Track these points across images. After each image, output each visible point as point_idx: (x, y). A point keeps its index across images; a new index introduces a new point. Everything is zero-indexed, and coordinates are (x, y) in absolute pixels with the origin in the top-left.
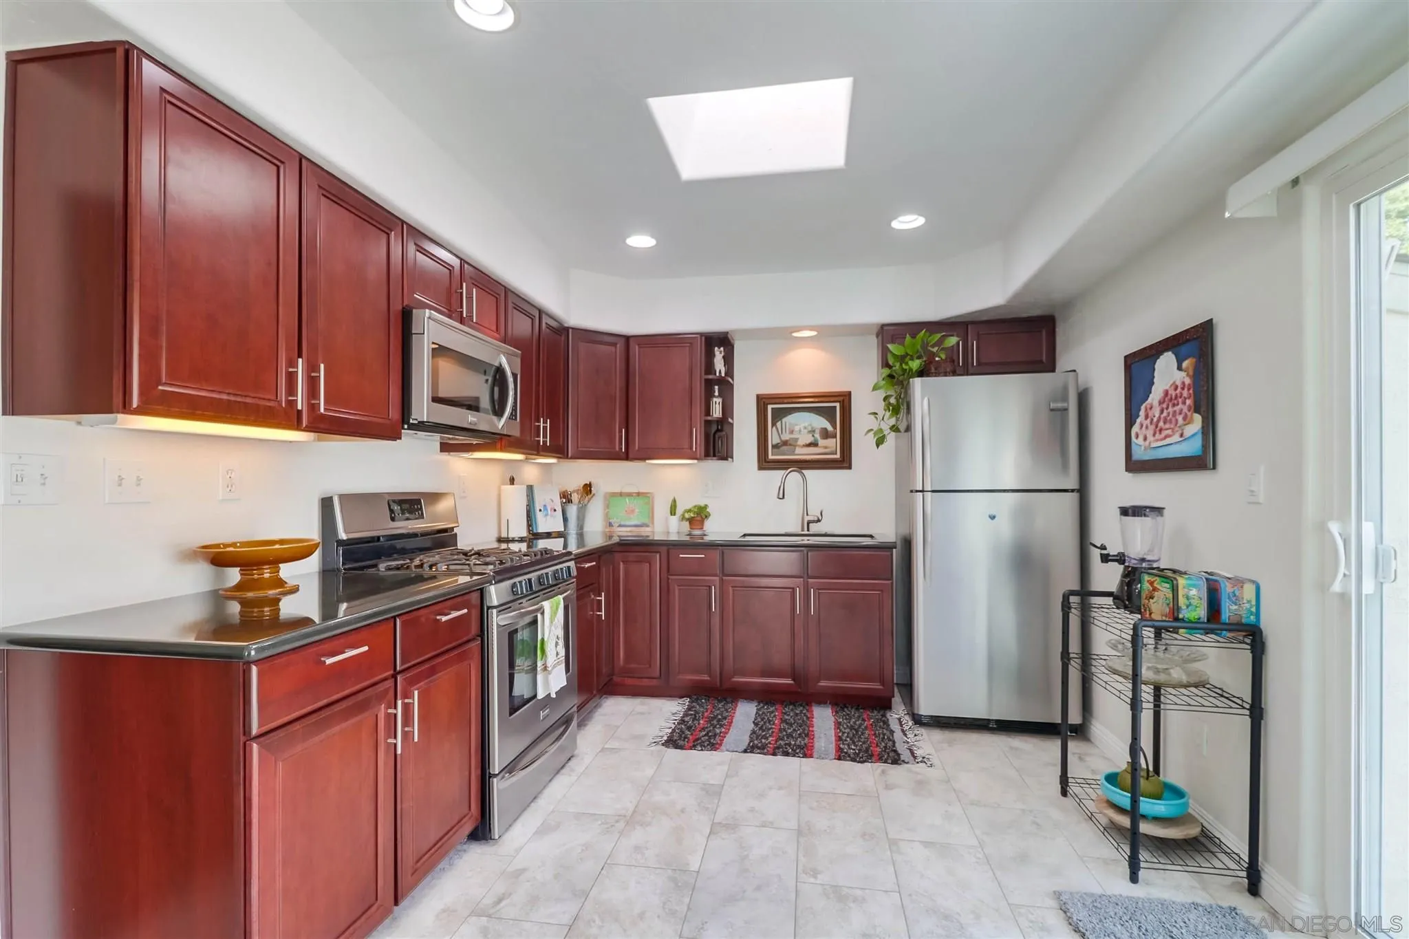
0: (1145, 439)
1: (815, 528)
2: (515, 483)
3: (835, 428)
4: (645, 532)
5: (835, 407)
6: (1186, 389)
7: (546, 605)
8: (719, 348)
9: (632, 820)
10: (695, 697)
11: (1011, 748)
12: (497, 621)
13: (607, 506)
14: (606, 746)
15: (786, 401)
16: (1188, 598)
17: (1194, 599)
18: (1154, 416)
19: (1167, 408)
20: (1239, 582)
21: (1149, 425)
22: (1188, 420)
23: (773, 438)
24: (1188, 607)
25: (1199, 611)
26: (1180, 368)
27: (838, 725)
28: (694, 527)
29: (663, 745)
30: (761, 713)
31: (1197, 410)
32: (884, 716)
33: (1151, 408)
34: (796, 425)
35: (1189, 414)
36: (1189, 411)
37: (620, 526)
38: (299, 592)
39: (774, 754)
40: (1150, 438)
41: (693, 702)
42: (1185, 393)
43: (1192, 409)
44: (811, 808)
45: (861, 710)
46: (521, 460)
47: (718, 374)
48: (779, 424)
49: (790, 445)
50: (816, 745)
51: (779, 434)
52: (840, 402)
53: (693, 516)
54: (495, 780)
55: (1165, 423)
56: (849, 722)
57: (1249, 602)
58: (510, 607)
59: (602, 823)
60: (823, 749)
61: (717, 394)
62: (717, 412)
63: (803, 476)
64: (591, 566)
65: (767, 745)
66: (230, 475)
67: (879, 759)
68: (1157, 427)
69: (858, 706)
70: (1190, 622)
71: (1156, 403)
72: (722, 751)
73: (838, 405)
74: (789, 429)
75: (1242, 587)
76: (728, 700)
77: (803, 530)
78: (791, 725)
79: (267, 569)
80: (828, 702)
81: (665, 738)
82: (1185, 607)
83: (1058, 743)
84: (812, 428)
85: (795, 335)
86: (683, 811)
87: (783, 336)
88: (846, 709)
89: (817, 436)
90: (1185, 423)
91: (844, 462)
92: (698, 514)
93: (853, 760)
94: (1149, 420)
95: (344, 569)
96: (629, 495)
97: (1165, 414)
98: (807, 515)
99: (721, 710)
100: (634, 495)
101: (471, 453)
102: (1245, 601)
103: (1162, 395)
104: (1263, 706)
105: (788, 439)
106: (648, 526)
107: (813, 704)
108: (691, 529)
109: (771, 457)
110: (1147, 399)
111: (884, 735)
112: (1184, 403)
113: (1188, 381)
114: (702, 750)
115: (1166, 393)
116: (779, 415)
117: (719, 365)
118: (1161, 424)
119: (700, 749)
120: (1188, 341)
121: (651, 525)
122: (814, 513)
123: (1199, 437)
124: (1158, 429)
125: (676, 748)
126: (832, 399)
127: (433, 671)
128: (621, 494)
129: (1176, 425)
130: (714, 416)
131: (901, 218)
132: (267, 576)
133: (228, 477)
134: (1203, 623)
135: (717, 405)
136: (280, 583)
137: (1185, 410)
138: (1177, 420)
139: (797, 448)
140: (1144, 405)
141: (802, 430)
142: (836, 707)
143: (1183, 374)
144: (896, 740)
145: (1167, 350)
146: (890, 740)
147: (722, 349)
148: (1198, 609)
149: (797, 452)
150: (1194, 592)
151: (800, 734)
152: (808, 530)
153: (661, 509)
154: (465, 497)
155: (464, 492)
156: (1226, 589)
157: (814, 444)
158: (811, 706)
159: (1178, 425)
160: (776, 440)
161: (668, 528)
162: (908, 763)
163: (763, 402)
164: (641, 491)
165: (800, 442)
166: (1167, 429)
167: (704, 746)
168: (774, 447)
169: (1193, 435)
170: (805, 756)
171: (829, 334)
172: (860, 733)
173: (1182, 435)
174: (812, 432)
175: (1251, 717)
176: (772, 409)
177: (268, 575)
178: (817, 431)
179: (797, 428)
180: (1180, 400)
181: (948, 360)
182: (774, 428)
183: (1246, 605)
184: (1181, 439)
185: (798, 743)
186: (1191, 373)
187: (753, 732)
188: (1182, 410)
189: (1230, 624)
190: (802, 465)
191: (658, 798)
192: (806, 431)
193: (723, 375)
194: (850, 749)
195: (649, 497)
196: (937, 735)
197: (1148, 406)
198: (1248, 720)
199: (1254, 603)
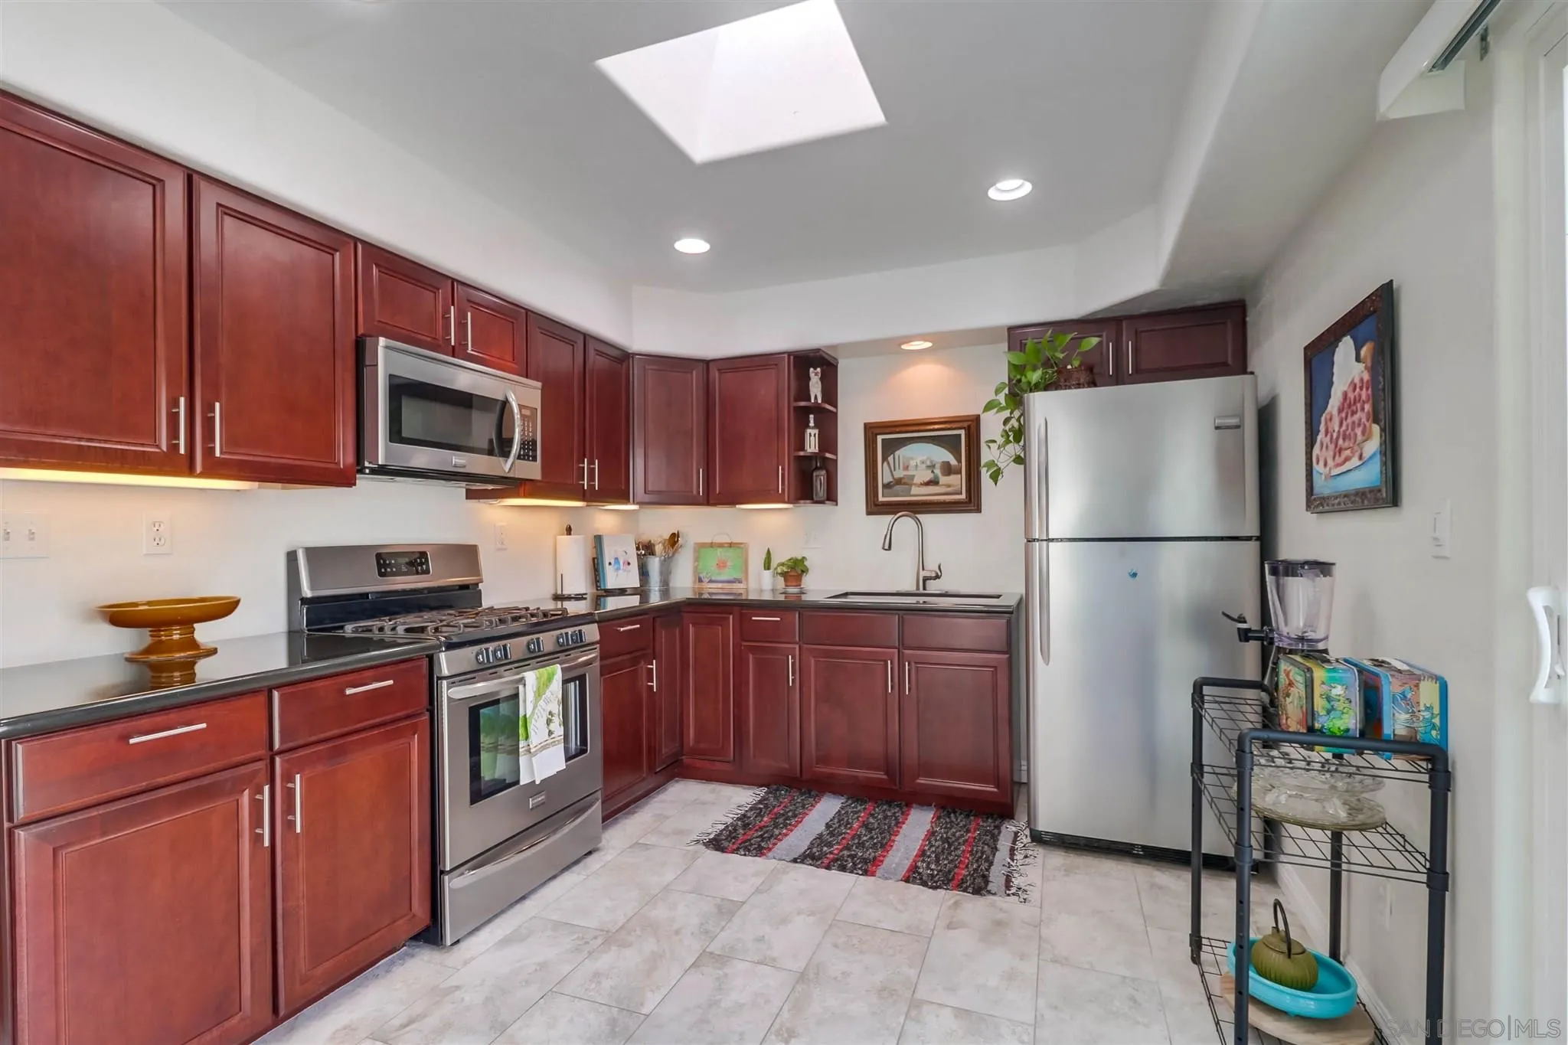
0: (1325, 464)
1: (933, 587)
2: (572, 532)
3: (959, 461)
4: (738, 587)
5: (960, 435)
6: (1364, 389)
7: (530, 676)
8: (815, 369)
9: (612, 938)
10: (775, 787)
11: (1153, 886)
12: (448, 693)
13: (697, 559)
14: (640, 842)
15: (897, 430)
16: (1329, 699)
17: (1339, 700)
18: (1334, 431)
19: (1346, 418)
20: (1413, 677)
21: (1329, 443)
22: (1366, 434)
23: (884, 475)
24: (1329, 712)
25: (1349, 720)
26: (1358, 359)
27: (931, 834)
28: (789, 584)
29: (704, 844)
30: (843, 812)
31: (1376, 421)
32: (998, 827)
33: (1331, 419)
34: (912, 459)
35: (1368, 424)
36: (1368, 421)
37: (711, 581)
38: (217, 655)
39: (828, 868)
40: (1330, 462)
41: (771, 793)
42: (1364, 394)
43: (1371, 419)
44: (836, 946)
45: (972, 818)
46: (581, 507)
47: (813, 401)
48: (890, 459)
49: (905, 484)
50: (887, 861)
51: (891, 471)
52: (964, 428)
53: (786, 570)
54: (446, 878)
55: (1344, 439)
56: (947, 833)
57: (1427, 709)
58: (474, 678)
59: (578, 938)
60: (894, 865)
61: (812, 424)
62: (812, 445)
63: (918, 522)
64: (634, 629)
65: (827, 854)
66: (157, 528)
67: (958, 886)
68: (1336, 447)
69: (971, 811)
70: (1333, 736)
71: (1335, 412)
72: (768, 858)
73: (962, 432)
74: (904, 463)
75: (1417, 686)
76: (813, 793)
77: (918, 588)
78: (870, 830)
79: (176, 630)
80: (934, 804)
81: (712, 836)
82: (1324, 713)
83: (1232, 884)
84: (931, 462)
85: (904, 347)
86: (677, 932)
87: (890, 349)
88: (952, 815)
89: (938, 471)
90: (1364, 438)
91: (972, 502)
92: (793, 568)
93: (924, 884)
94: (1329, 436)
95: (308, 630)
96: (721, 545)
97: (1344, 428)
98: (923, 569)
99: (798, 805)
100: (726, 545)
101: (499, 500)
102: (1422, 708)
103: (1341, 400)
104: (1448, 870)
105: (902, 476)
106: (740, 582)
107: (914, 805)
108: (786, 586)
109: (881, 499)
110: (1326, 409)
111: (983, 853)
112: (1363, 409)
113: (1366, 377)
114: (745, 855)
115: (1345, 394)
116: (891, 447)
117: (816, 389)
118: (1341, 441)
119: (743, 853)
120: (1366, 317)
121: (743, 580)
122: (932, 566)
123: (1378, 458)
124: (1337, 449)
125: (717, 850)
126: (954, 426)
127: (338, 753)
128: (712, 545)
129: (1355, 443)
130: (809, 450)
131: (1000, 185)
132: (176, 637)
133: (156, 529)
134: (1355, 738)
135: (812, 438)
136: (193, 644)
137: (1364, 420)
138: (1356, 435)
139: (913, 488)
140: (1324, 415)
141: (919, 464)
142: (941, 810)
143: (1361, 366)
144: (995, 863)
145: (1344, 335)
146: (987, 860)
147: (819, 370)
148: (1345, 716)
149: (912, 492)
150: (1338, 690)
151: (875, 844)
152: (924, 589)
153: (756, 561)
154: (505, 549)
155: (502, 543)
156: (1390, 688)
157: (934, 482)
158: (911, 807)
159: (1357, 442)
160: (888, 479)
161: (763, 585)
162: (995, 894)
163: (871, 431)
164: (734, 541)
165: (917, 480)
166: (1346, 449)
167: (749, 851)
168: (885, 486)
169: (1371, 458)
170: (866, 873)
171: (945, 344)
172: (952, 849)
173: (1361, 457)
174: (932, 467)
175: (1428, 886)
176: (883, 440)
177: (178, 636)
178: (938, 466)
179: (913, 463)
180: (1359, 405)
181: (1083, 368)
182: (885, 464)
183: (1422, 713)
184: (1361, 462)
185: (866, 855)
186: (1369, 365)
187: (820, 836)
188: (1360, 420)
189: (1395, 742)
190: (916, 508)
191: (660, 913)
192: (924, 466)
193: (820, 401)
194: (928, 867)
195: (742, 548)
196: (1058, 859)
197: (1328, 417)
198: (1424, 891)
199: (1436, 710)
